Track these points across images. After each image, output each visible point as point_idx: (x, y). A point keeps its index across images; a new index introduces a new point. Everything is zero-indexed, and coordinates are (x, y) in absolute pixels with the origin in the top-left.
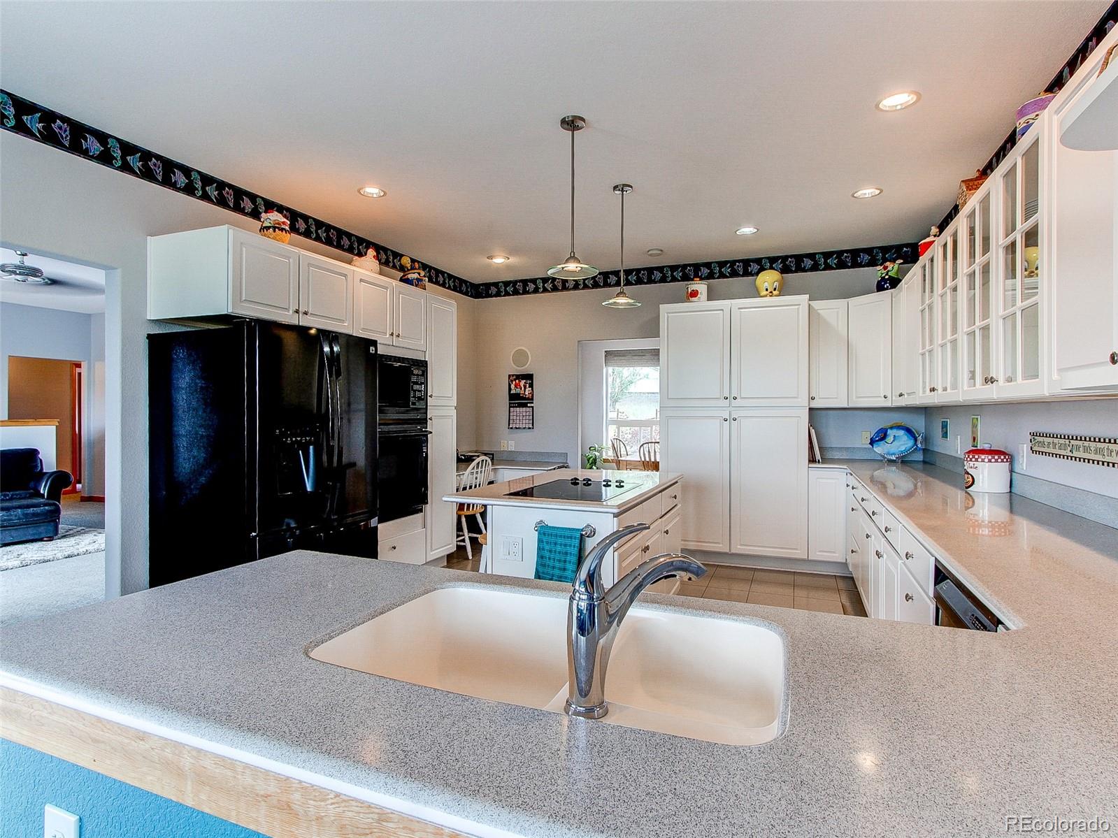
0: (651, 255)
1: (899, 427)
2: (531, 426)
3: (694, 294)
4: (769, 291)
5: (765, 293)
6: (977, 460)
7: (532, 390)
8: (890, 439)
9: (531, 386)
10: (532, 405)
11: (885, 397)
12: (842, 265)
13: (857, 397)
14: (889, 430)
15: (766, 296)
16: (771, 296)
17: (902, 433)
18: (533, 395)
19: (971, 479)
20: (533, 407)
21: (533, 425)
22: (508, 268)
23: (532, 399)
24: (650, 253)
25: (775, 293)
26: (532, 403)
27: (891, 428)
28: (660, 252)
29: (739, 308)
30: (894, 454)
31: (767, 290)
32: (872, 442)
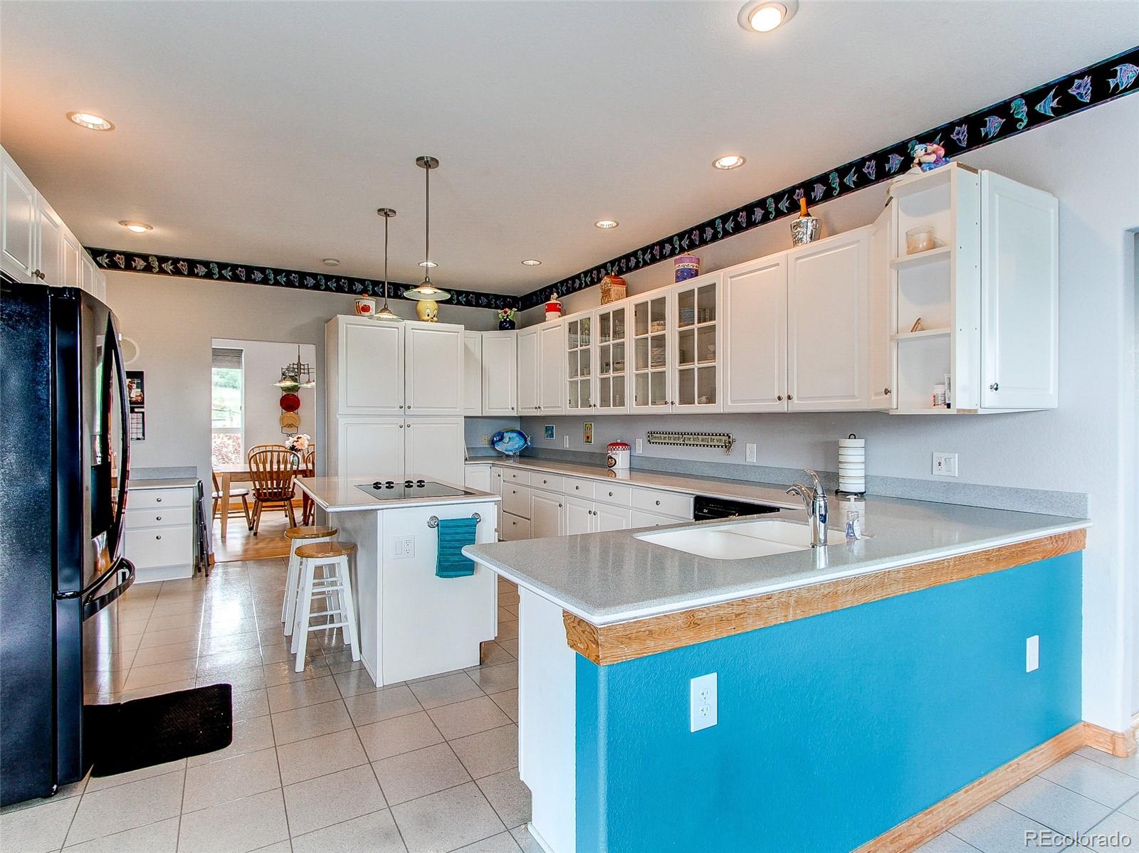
0: (327, 264)
1: (513, 431)
2: (141, 436)
3: (366, 309)
4: (430, 317)
5: (427, 318)
6: (618, 450)
7: (142, 391)
8: (506, 440)
9: (141, 386)
10: (142, 410)
11: (513, 409)
12: (468, 303)
13: (489, 408)
14: (505, 434)
15: (427, 321)
16: (432, 321)
17: (514, 435)
18: (143, 398)
19: (614, 461)
20: (143, 413)
21: (144, 435)
22: (150, 239)
23: (143, 403)
24: (327, 262)
25: (435, 319)
26: (143, 407)
27: (507, 432)
28: (336, 262)
29: (412, 329)
30: (511, 451)
31: (428, 315)
32: (493, 443)
